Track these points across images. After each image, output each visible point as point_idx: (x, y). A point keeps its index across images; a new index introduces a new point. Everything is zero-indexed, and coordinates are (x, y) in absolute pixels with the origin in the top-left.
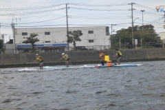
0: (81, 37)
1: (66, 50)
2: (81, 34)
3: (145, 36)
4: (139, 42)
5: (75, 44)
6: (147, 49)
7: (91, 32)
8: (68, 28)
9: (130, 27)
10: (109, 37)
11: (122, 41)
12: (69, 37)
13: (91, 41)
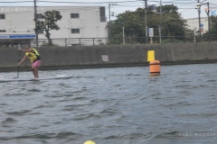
0: (58, 23)
1: (33, 44)
2: (59, 17)
3: (167, 23)
4: (156, 32)
5: (48, 35)
6: (172, 45)
7: (74, 16)
8: (35, 7)
9: (139, 9)
10: (105, 24)
11: (127, 32)
12: (37, 23)
13: (75, 31)
